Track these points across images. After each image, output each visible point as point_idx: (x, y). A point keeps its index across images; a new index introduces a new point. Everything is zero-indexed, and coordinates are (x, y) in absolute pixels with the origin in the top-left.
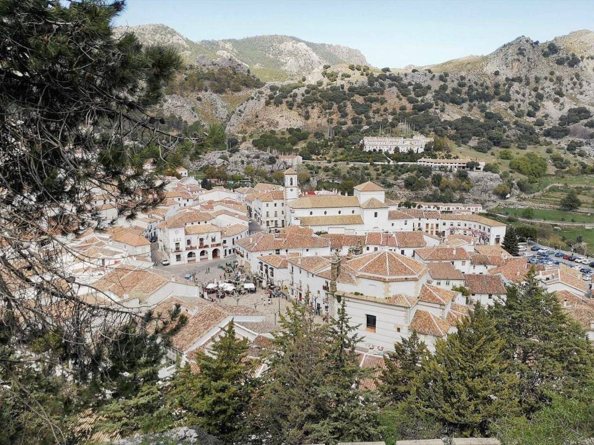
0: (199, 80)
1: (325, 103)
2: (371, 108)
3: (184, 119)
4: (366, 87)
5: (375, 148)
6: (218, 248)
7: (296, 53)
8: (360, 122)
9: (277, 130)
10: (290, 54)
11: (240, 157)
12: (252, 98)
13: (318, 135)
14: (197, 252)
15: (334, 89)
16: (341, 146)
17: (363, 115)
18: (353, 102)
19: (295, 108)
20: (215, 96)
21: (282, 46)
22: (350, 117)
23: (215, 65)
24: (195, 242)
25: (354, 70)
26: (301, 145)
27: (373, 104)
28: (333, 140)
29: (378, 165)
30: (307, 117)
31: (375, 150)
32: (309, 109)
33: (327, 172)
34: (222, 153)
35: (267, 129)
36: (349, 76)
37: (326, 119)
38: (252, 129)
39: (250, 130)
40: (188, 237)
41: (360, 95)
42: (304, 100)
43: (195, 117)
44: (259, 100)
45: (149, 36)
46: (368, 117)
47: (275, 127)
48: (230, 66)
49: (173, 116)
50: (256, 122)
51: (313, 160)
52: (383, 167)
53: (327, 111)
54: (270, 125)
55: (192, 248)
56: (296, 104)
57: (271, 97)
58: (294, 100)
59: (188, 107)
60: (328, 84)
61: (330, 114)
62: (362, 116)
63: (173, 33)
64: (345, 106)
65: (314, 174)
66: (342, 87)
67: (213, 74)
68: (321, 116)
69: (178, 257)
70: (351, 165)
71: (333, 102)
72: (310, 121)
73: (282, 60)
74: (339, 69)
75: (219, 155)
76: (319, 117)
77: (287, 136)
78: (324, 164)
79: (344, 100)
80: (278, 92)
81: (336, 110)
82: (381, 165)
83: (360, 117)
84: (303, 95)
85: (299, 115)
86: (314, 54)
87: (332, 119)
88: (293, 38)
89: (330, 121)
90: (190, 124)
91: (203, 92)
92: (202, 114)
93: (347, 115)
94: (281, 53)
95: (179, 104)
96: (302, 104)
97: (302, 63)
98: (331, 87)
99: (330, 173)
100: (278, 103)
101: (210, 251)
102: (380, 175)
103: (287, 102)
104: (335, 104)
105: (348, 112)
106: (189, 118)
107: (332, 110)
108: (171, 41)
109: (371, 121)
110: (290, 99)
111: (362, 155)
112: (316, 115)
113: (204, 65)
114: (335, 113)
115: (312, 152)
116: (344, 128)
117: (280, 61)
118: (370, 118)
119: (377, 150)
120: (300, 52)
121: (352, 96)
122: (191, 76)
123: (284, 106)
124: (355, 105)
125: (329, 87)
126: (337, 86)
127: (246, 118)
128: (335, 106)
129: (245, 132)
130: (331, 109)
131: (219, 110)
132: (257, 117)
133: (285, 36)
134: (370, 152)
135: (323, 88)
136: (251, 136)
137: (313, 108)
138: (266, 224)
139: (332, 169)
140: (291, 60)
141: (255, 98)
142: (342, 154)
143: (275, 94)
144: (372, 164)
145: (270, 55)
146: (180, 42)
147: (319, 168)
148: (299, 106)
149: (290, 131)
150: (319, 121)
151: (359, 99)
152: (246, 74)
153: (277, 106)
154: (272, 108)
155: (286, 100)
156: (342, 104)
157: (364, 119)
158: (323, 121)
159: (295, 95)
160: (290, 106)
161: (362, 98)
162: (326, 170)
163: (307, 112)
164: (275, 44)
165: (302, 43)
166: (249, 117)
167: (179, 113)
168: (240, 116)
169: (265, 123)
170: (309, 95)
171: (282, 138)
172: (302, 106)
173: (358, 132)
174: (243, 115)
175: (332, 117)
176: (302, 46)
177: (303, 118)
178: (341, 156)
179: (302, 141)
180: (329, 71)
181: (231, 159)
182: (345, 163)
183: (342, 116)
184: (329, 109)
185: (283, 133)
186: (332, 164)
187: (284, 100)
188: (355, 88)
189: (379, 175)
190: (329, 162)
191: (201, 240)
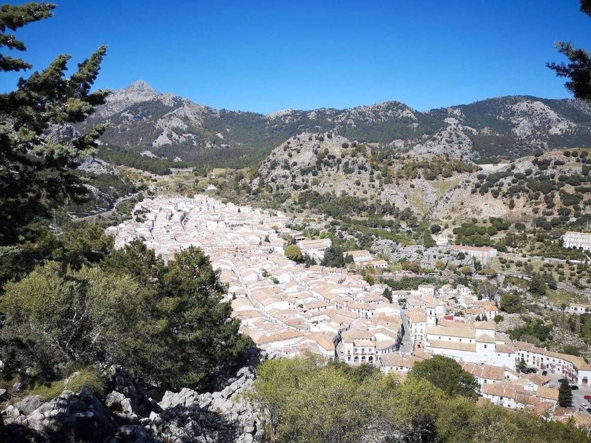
0: (413, 168)
1: (531, 192)
2: (582, 199)
3: (396, 205)
4: (579, 177)
5: (575, 245)
6: (372, 356)
7: (530, 112)
8: (568, 214)
9: (480, 217)
10: (524, 114)
11: (433, 252)
12: (459, 187)
13: (520, 227)
14: (360, 357)
15: (542, 178)
16: (540, 239)
17: (572, 206)
18: (562, 192)
19: (500, 196)
20: (427, 183)
21: (515, 107)
22: (557, 207)
23: (430, 153)
24: (359, 351)
25: (569, 156)
26: (501, 235)
27: (585, 195)
28: (534, 232)
29: (575, 264)
30: (512, 206)
31: (575, 247)
32: (515, 198)
33: (519, 266)
34: (419, 247)
35: (471, 216)
36: (562, 164)
37: (531, 209)
38: (457, 215)
39: (454, 216)
40: (355, 348)
41: (572, 185)
42: (510, 189)
43: (407, 203)
44: (465, 189)
45: (382, 113)
46: (577, 209)
47: (478, 214)
48: (444, 153)
49: (388, 203)
50: (460, 209)
51: (509, 252)
52: (580, 266)
53: (533, 201)
54: (473, 211)
55: (357, 354)
56: (501, 193)
57: (477, 186)
58: (500, 190)
59: (402, 194)
60: (537, 174)
61: (536, 204)
62: (571, 208)
63: (404, 107)
64: (553, 196)
65: (505, 268)
66: (553, 176)
67: (427, 162)
68: (527, 206)
69: (349, 358)
70: (547, 261)
71: (540, 192)
72: (514, 210)
73: (514, 122)
74: (552, 157)
75: (416, 249)
76: (524, 206)
77: (489, 225)
78: (518, 258)
79: (552, 190)
80: (485, 180)
81: (543, 200)
82: (578, 264)
83: (568, 208)
84: (509, 185)
85: (504, 203)
86: (552, 112)
87: (538, 209)
88: (528, 98)
89: (536, 211)
90: (401, 209)
91: (417, 179)
92: (414, 199)
93: (553, 205)
94: (513, 114)
95: (394, 192)
96: (507, 193)
97: (537, 123)
98: (540, 177)
99: (523, 268)
100: (484, 191)
101: (367, 357)
102: (574, 275)
103: (492, 191)
104: (542, 194)
105: (555, 202)
106: (401, 205)
107: (539, 200)
108: (401, 116)
109: (580, 213)
110: (496, 188)
111: (560, 251)
112: (522, 204)
113: (420, 154)
114: (541, 203)
115: (509, 244)
116: (549, 219)
117: (511, 123)
118: (579, 209)
119: (578, 248)
120: (535, 112)
121: (562, 186)
122: (407, 166)
123: (490, 195)
124: (564, 195)
125: (538, 176)
126: (547, 175)
127: (452, 204)
128: (542, 196)
129: (449, 218)
130: (537, 199)
131: (429, 196)
132: (462, 204)
133: (519, 96)
134: (569, 249)
135: (532, 177)
136: (454, 223)
137: (518, 198)
138: (414, 337)
139: (526, 264)
140: (524, 120)
141: (462, 186)
142: (540, 248)
143: (481, 183)
144: (567, 262)
145: (501, 117)
146: (409, 115)
147: (512, 262)
148: (504, 196)
149: (492, 220)
150: (524, 210)
151: (570, 189)
152: (459, 159)
153: (483, 195)
154: (478, 196)
155: (492, 189)
156: (550, 194)
157: (573, 210)
158: (529, 210)
159: (502, 185)
160: (495, 195)
161: (573, 188)
162: (519, 264)
163: (512, 202)
164: (507, 106)
165: (538, 102)
166: (455, 204)
167: (393, 200)
168: (447, 203)
169: (469, 210)
170: (515, 185)
171: (482, 228)
172: (507, 196)
173: (564, 224)
174: (449, 202)
175: (538, 206)
176: (538, 106)
177: (507, 207)
178: (539, 251)
179: (503, 231)
180: (540, 159)
181: (425, 253)
182: (540, 258)
183: (548, 207)
184: (534, 199)
185: (485, 222)
186: (527, 259)
187: (490, 189)
188: (567, 178)
189: (572, 275)
190: (524, 256)
191: (363, 350)
